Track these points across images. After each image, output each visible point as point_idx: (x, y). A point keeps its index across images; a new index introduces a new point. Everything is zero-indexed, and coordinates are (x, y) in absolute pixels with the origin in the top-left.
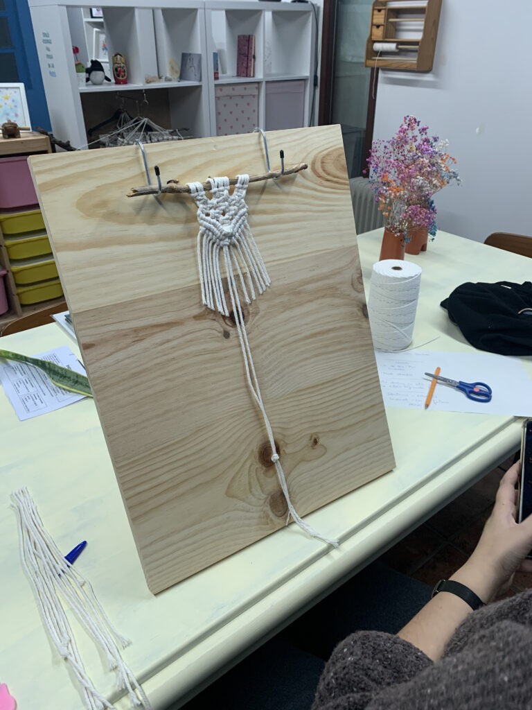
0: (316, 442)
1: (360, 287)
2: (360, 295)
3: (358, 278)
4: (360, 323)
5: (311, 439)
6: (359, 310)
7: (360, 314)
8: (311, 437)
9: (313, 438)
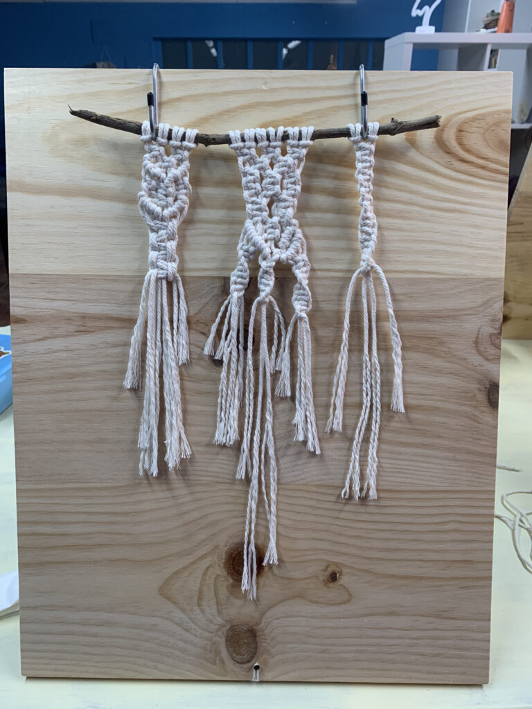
0: (333, 577)
1: (492, 351)
2: (488, 366)
3: (491, 335)
4: (477, 413)
5: (326, 570)
6: (480, 390)
7: (482, 397)
8: (327, 567)
9: (330, 570)
